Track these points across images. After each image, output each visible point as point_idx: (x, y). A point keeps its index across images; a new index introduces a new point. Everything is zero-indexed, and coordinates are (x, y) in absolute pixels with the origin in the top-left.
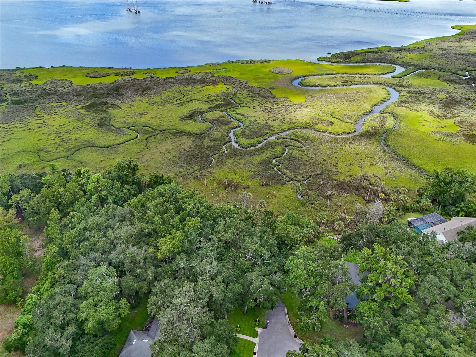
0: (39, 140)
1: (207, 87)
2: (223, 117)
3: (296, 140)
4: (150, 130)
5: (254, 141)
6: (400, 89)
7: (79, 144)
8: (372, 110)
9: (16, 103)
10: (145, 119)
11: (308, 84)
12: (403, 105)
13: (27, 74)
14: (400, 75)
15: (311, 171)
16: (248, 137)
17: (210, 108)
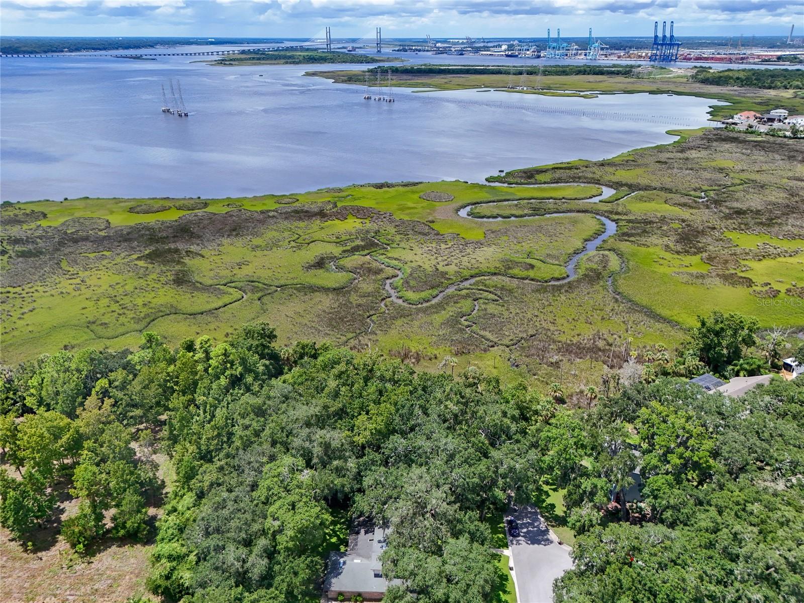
0: (84, 308)
1: (330, 222)
2: (369, 263)
3: (487, 291)
4: (260, 285)
5: (424, 294)
6: (616, 217)
7: (153, 311)
8: (584, 247)
9: (23, 255)
10: (247, 271)
11: (482, 214)
12: (626, 238)
13: (28, 212)
14: (611, 199)
15: (520, 331)
16: (415, 290)
17: (344, 251)
